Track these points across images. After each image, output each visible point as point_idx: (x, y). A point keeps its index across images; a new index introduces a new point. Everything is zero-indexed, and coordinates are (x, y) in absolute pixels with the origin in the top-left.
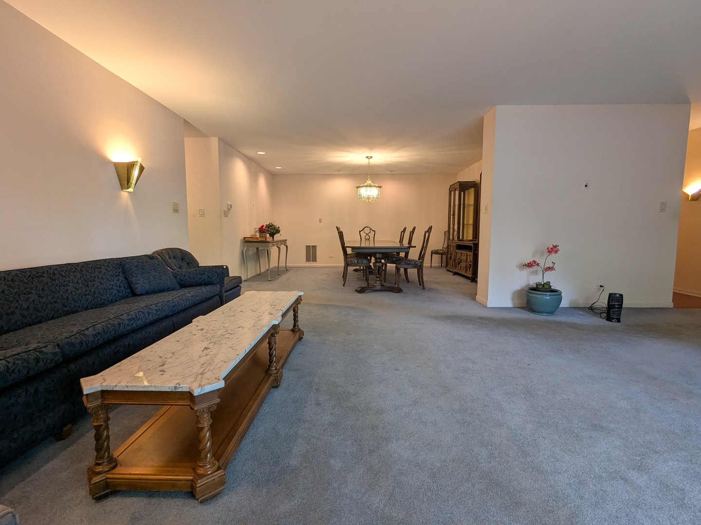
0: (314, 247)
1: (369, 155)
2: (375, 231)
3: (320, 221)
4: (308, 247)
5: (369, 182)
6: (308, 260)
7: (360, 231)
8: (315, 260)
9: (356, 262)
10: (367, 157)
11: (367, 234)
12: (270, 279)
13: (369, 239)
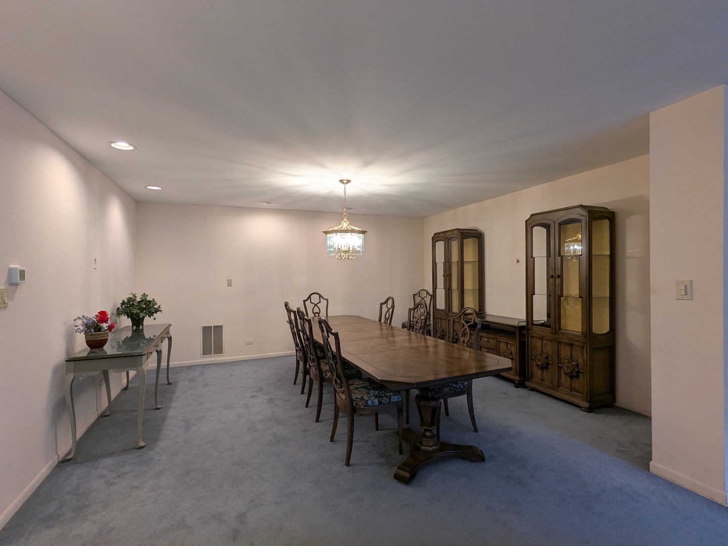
0: (219, 329)
1: (345, 177)
2: (327, 300)
3: (230, 284)
4: (206, 330)
5: (345, 225)
6: (206, 351)
7: (304, 301)
8: (219, 350)
9: (376, 401)
10: (341, 181)
11: (316, 305)
12: (142, 444)
13: (318, 313)
